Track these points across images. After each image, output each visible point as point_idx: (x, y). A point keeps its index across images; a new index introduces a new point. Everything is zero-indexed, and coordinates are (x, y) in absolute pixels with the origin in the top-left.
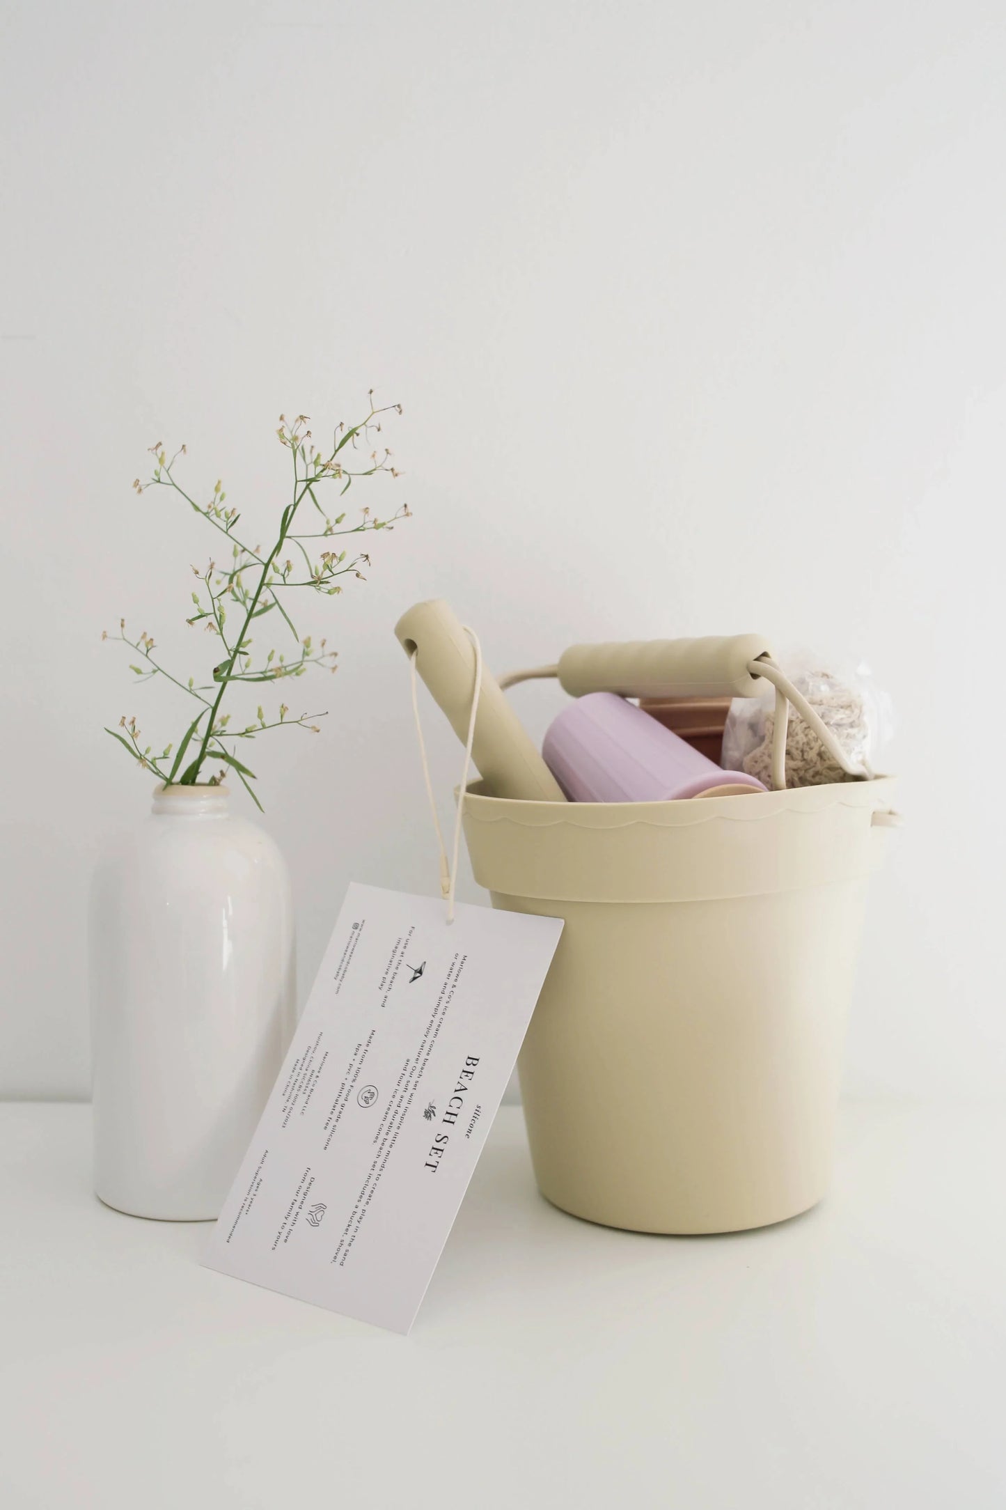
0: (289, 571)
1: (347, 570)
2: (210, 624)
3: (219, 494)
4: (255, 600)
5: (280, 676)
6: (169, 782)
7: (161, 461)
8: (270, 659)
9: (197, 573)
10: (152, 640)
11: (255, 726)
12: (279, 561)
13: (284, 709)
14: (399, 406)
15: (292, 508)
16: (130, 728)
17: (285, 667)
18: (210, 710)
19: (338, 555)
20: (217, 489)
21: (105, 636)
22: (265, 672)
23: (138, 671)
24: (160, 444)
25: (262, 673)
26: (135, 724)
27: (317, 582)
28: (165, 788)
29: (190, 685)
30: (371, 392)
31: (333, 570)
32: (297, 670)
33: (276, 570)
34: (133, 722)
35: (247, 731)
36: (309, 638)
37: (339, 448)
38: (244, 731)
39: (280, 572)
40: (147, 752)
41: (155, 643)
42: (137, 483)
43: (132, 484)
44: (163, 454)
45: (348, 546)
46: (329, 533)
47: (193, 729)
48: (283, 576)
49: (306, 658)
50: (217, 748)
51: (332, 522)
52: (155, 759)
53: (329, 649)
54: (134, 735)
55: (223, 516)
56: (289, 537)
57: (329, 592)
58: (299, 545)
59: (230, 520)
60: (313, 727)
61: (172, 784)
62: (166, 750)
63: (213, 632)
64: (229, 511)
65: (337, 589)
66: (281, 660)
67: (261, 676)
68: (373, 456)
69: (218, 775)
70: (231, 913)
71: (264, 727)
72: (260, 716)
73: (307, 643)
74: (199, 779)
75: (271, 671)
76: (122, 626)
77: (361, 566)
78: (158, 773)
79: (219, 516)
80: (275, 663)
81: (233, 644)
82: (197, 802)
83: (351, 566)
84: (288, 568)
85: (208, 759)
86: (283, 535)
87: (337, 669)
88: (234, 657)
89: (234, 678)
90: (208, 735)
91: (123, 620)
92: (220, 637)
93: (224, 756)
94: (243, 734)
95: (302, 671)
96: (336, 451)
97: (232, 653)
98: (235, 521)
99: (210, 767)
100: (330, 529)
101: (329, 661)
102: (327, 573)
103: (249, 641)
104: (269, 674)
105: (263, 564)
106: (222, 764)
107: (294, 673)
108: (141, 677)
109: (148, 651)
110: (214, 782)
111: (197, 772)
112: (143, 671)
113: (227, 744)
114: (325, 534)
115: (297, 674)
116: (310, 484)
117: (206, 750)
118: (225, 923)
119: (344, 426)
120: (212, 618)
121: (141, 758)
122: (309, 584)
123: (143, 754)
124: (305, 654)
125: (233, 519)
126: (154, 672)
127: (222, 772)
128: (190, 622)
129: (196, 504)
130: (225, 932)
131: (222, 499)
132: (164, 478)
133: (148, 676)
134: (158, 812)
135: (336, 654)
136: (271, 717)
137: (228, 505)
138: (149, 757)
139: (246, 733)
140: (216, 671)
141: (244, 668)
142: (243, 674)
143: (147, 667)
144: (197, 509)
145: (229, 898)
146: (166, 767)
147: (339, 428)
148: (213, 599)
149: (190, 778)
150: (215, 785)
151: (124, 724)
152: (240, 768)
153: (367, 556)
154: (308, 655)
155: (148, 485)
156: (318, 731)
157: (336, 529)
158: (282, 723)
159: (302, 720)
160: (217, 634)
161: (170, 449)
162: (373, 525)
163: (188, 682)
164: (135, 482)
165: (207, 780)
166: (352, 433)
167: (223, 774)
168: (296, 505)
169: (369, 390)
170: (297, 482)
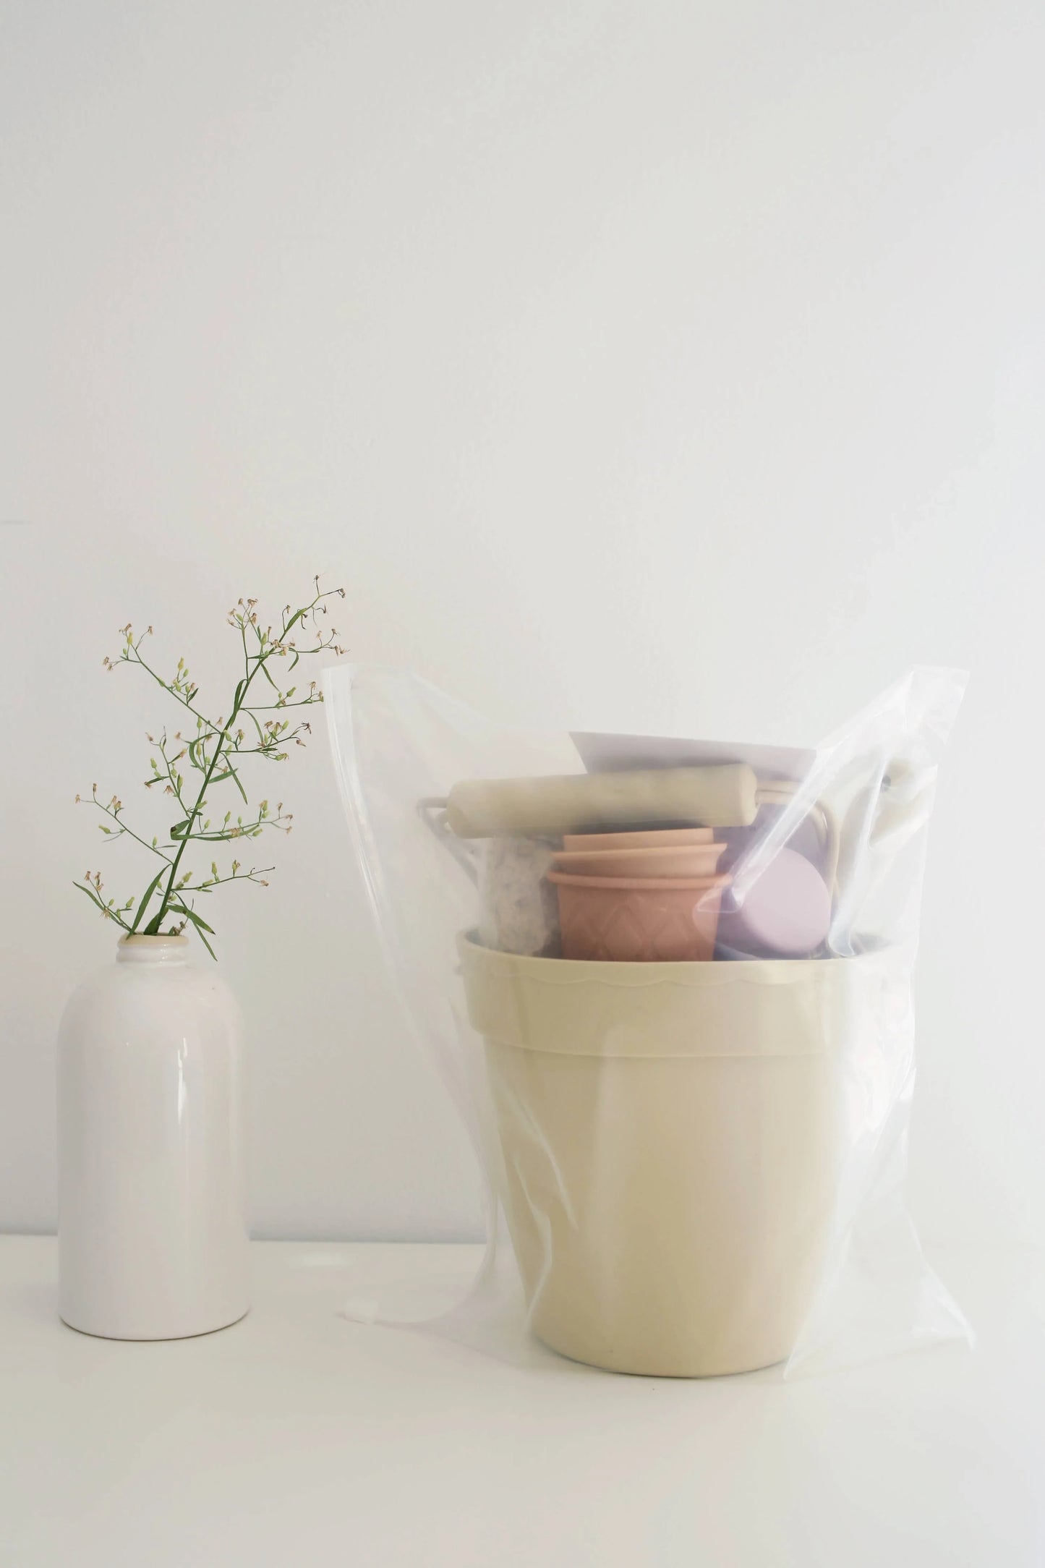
0: (241, 739)
1: (290, 738)
2: (168, 787)
3: (182, 672)
4: (213, 766)
5: (236, 836)
6: (132, 932)
7: (129, 641)
8: (226, 820)
9: (151, 739)
10: (119, 802)
11: (212, 881)
12: (232, 732)
13: (236, 865)
14: (342, 590)
15: (245, 683)
16: (95, 882)
17: (243, 828)
18: (171, 866)
19: (282, 724)
20: (180, 666)
21: (78, 799)
22: (223, 832)
23: (107, 831)
24: (130, 625)
25: (219, 833)
26: (100, 878)
27: (266, 749)
28: (128, 938)
29: (154, 844)
30: (317, 578)
31: (276, 737)
32: (254, 830)
33: (229, 739)
34: (98, 877)
35: (204, 886)
36: (266, 802)
37: (288, 628)
38: (201, 885)
39: (232, 740)
40: (110, 904)
41: (122, 806)
42: (106, 661)
43: (102, 662)
44: (130, 634)
45: (292, 717)
46: (281, 705)
47: (155, 883)
48: (236, 743)
49: (262, 820)
50: (177, 902)
51: (284, 695)
52: (119, 910)
53: (284, 812)
54: (98, 887)
55: (183, 690)
56: (243, 709)
57: (277, 758)
58: (252, 715)
59: (189, 694)
60: (263, 882)
61: (135, 934)
62: (129, 902)
63: (172, 794)
64: (189, 685)
65: (284, 756)
66: (239, 822)
67: (219, 835)
68: (319, 635)
69: (178, 926)
70: (186, 1054)
71: (218, 881)
72: (214, 871)
73: (264, 806)
74: (161, 929)
75: (228, 831)
76: (94, 790)
77: (302, 734)
78: (122, 924)
79: (179, 691)
80: (233, 824)
81: (191, 805)
82: (158, 952)
83: (294, 734)
84: (240, 736)
85: (170, 913)
86: (237, 706)
87: (292, 830)
88: (193, 817)
89: (193, 837)
90: (169, 889)
91: (95, 785)
92: (177, 798)
93: (184, 910)
94: (200, 887)
95: (258, 832)
96: (285, 631)
97: (191, 815)
98: (193, 695)
99: (171, 920)
100: (283, 702)
101: (284, 823)
102: (274, 741)
103: (205, 803)
104: (226, 834)
105: (220, 733)
106: (183, 917)
107: (251, 834)
108: (110, 836)
109: (116, 813)
110: (174, 932)
111: (159, 924)
112: (111, 831)
113: (186, 897)
114: (277, 706)
115: (254, 835)
116: (262, 660)
117: (168, 904)
118: (180, 1064)
119: (290, 610)
120: (167, 782)
121: (104, 909)
122: (257, 750)
123: (107, 906)
124: (262, 816)
125: (192, 692)
126: (122, 831)
127: (181, 923)
128: (148, 784)
129: (162, 680)
130: (181, 1075)
131: (185, 675)
132: (132, 656)
133: (116, 835)
134: (121, 959)
135: (291, 817)
136: (224, 872)
137: (189, 679)
138: (113, 908)
139: (203, 887)
140: (173, 830)
141: (203, 828)
142: (202, 834)
143: (115, 827)
144: (162, 684)
145: (184, 1039)
146: (129, 918)
147: (286, 611)
148: (168, 764)
149: (152, 930)
150: (175, 935)
151: (88, 878)
152: (198, 922)
153: (308, 725)
154: (264, 816)
155: (118, 662)
156: (267, 885)
157: (288, 701)
158: (234, 878)
159: (251, 874)
160: (175, 796)
161: (137, 632)
162: (318, 698)
163: (152, 841)
164: (105, 660)
165: (168, 931)
166: (300, 613)
167: (183, 925)
168: (249, 680)
169: (315, 577)
170: (247, 659)
